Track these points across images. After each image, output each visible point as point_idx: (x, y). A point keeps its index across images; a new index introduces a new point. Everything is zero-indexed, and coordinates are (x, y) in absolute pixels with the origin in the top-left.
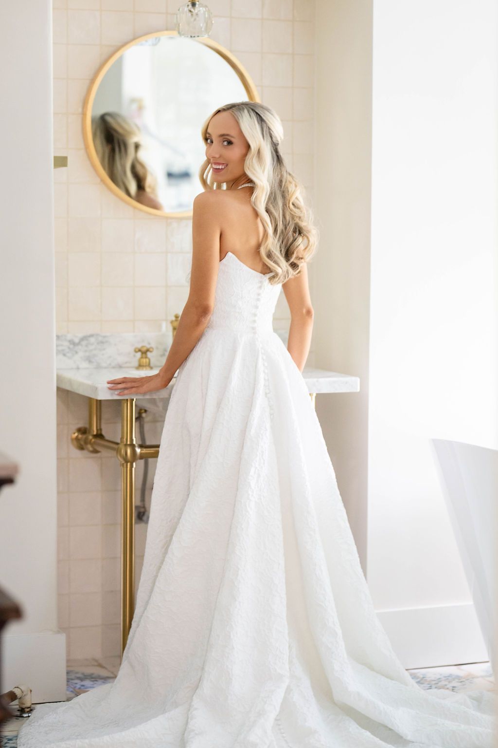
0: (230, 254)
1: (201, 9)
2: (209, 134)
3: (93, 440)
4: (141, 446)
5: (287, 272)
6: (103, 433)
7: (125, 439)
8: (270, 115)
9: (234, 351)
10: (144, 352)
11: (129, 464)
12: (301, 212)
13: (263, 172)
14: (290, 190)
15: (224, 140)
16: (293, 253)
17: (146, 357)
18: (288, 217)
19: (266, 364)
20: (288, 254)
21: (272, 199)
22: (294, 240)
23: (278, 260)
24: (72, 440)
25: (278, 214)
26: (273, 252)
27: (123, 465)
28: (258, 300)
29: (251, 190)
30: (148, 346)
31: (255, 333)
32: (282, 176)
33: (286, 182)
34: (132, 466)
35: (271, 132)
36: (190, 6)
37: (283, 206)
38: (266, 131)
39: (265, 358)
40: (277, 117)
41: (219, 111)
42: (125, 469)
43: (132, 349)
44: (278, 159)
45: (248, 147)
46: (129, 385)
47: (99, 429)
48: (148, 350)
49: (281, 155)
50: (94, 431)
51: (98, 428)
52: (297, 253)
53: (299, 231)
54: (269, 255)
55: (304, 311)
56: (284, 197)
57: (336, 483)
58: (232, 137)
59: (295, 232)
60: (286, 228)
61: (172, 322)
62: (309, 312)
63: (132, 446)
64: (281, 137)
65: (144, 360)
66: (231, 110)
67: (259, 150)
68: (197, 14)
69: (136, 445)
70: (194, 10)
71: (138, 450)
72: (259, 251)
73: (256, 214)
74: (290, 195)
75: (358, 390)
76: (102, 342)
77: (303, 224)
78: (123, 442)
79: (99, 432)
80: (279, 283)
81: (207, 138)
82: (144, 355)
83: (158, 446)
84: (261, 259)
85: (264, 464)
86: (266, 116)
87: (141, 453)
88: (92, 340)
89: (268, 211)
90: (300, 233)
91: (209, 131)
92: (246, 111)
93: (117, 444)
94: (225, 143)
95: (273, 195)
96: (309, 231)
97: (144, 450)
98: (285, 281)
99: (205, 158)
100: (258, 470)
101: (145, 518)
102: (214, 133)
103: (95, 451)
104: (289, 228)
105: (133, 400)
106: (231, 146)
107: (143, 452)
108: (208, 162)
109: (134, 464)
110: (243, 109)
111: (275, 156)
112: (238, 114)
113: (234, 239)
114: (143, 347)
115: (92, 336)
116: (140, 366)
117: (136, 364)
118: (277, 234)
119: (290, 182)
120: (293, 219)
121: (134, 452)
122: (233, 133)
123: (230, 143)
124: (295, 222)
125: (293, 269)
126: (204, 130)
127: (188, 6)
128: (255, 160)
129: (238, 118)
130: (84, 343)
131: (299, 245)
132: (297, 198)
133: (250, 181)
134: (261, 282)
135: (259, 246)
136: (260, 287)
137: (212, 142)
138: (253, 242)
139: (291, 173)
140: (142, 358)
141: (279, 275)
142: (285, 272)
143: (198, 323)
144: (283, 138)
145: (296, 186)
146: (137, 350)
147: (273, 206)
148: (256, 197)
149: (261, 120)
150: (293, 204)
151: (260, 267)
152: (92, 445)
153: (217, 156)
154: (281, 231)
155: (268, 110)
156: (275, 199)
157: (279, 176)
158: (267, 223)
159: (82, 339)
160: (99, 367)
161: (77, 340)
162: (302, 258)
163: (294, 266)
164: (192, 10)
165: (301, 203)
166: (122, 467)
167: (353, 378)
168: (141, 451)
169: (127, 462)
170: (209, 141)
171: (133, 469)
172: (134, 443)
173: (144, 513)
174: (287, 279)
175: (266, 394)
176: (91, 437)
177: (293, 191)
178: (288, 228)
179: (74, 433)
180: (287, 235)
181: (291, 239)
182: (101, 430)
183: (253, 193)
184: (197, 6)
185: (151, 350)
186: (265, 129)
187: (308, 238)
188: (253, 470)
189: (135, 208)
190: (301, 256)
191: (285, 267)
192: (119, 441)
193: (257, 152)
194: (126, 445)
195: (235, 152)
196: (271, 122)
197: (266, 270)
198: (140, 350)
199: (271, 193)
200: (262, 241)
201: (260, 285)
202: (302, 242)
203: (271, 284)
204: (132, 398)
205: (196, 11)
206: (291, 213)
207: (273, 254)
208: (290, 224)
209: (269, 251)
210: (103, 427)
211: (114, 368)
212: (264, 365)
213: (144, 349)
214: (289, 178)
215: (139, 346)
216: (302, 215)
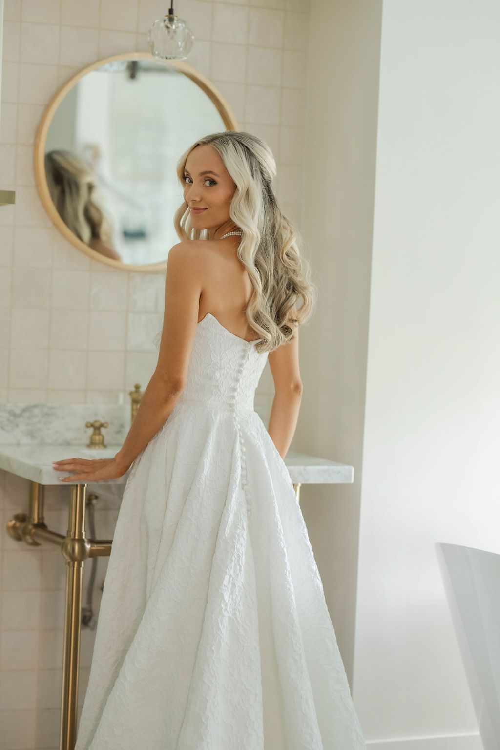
0: (210, 316)
1: (180, 25)
2: (187, 172)
3: (33, 531)
4: (92, 541)
5: (278, 338)
6: (46, 522)
7: (72, 533)
8: (260, 147)
9: (206, 432)
10: (97, 428)
11: (76, 563)
12: (297, 264)
13: (253, 217)
14: (284, 237)
15: (206, 179)
16: (285, 315)
17: (100, 434)
18: (280, 272)
19: (244, 449)
20: (279, 315)
21: (263, 249)
22: (287, 299)
23: (267, 324)
24: (8, 528)
25: (269, 267)
26: (262, 313)
27: (69, 563)
28: (240, 371)
29: (238, 240)
30: (102, 421)
31: (232, 411)
32: (275, 220)
33: (279, 228)
34: (79, 566)
35: (262, 168)
36: (167, 22)
37: (275, 257)
38: (256, 167)
39: (243, 441)
40: (268, 149)
41: (197, 145)
42: (72, 568)
43: (84, 424)
44: (270, 200)
45: (235, 187)
46: (78, 468)
47: (41, 518)
48: (102, 425)
49: (275, 194)
50: (34, 520)
51: (40, 516)
52: (290, 314)
53: (293, 288)
54: (258, 318)
55: (292, 386)
56: (276, 246)
57: (324, 597)
58: (216, 175)
59: (288, 288)
60: (278, 284)
61: (131, 393)
62: (297, 387)
63: (81, 541)
64: (273, 173)
65: (97, 438)
66: (213, 143)
67: (248, 189)
68: (175, 32)
69: (86, 540)
70: (172, 26)
71: (88, 546)
72: (245, 313)
73: (242, 267)
74: (283, 244)
75: (352, 481)
76: (48, 415)
77: (298, 279)
78: (70, 537)
79: (41, 521)
80: (266, 351)
81: (184, 176)
82: (97, 432)
83: (110, 542)
84: (246, 321)
85: (240, 571)
86: (256, 149)
87: (91, 550)
88: (36, 411)
89: (257, 264)
90: (294, 291)
91: (187, 168)
92: (231, 144)
93: (63, 537)
94: (207, 183)
95: (264, 244)
96: (305, 288)
97: (95, 546)
98: (275, 349)
99: (182, 201)
100: (233, 578)
101: (91, 624)
102: (194, 171)
103: (36, 544)
104: (282, 284)
105: (84, 486)
106: (214, 187)
107: (94, 548)
108: (186, 205)
109: (83, 562)
110: (227, 141)
111: (267, 198)
112: (221, 147)
113: (217, 300)
114: (96, 421)
115: (36, 406)
116: (92, 444)
117: (88, 441)
118: (267, 291)
119: (285, 228)
120: (287, 273)
121: (83, 548)
122: (216, 169)
123: (213, 182)
124: (290, 276)
125: (285, 335)
126: (181, 166)
127: (165, 21)
128: (243, 204)
129: (221, 152)
130: (26, 414)
131: (293, 304)
132: (292, 248)
133: (237, 229)
134: (244, 351)
135: (245, 306)
136: (243, 357)
137: (191, 181)
138: (238, 302)
139: (286, 216)
140: (94, 434)
141: (269, 342)
142: (276, 338)
143: (166, 400)
144: (275, 173)
145: (291, 233)
146: (89, 425)
147: (263, 258)
148: (244, 248)
149: (249, 154)
150: (287, 255)
151: (244, 331)
152: (32, 536)
153: (198, 199)
154: (272, 287)
155: (257, 141)
156: (266, 249)
157: (272, 221)
158: (256, 280)
159: (25, 410)
160: (43, 444)
161: (18, 411)
162: (296, 321)
163: (286, 330)
164: (169, 26)
165: (298, 253)
166: (67, 566)
167: (347, 467)
168: (91, 547)
169: (73, 560)
170: (187, 180)
171: (81, 569)
172: (84, 537)
173: (90, 618)
174: (277, 346)
175: (243, 485)
176: (30, 527)
177: (287, 239)
178: (280, 284)
179: (11, 521)
180: (279, 292)
181: (284, 297)
182: (43, 518)
183: (240, 243)
184: (175, 21)
185: (106, 425)
186: (254, 165)
187: (304, 296)
188: (227, 578)
189: (92, 258)
190: (295, 318)
191: (275, 332)
192: (64, 533)
193: (245, 194)
194: (74, 540)
195: (219, 194)
196: (262, 156)
197: (252, 336)
198: (92, 425)
199: (262, 243)
200: (249, 300)
201: (243, 354)
202: (296, 301)
203: (258, 352)
204: (83, 484)
205: (174, 27)
206: (284, 266)
207: (262, 316)
208: (283, 279)
209: (258, 313)
210: (46, 515)
211: (61, 445)
212: (242, 450)
213: (97, 425)
214: (284, 222)
215: (91, 420)
216: (297, 268)
